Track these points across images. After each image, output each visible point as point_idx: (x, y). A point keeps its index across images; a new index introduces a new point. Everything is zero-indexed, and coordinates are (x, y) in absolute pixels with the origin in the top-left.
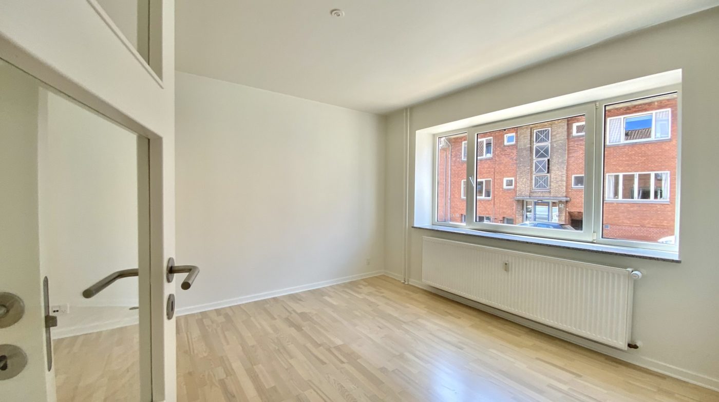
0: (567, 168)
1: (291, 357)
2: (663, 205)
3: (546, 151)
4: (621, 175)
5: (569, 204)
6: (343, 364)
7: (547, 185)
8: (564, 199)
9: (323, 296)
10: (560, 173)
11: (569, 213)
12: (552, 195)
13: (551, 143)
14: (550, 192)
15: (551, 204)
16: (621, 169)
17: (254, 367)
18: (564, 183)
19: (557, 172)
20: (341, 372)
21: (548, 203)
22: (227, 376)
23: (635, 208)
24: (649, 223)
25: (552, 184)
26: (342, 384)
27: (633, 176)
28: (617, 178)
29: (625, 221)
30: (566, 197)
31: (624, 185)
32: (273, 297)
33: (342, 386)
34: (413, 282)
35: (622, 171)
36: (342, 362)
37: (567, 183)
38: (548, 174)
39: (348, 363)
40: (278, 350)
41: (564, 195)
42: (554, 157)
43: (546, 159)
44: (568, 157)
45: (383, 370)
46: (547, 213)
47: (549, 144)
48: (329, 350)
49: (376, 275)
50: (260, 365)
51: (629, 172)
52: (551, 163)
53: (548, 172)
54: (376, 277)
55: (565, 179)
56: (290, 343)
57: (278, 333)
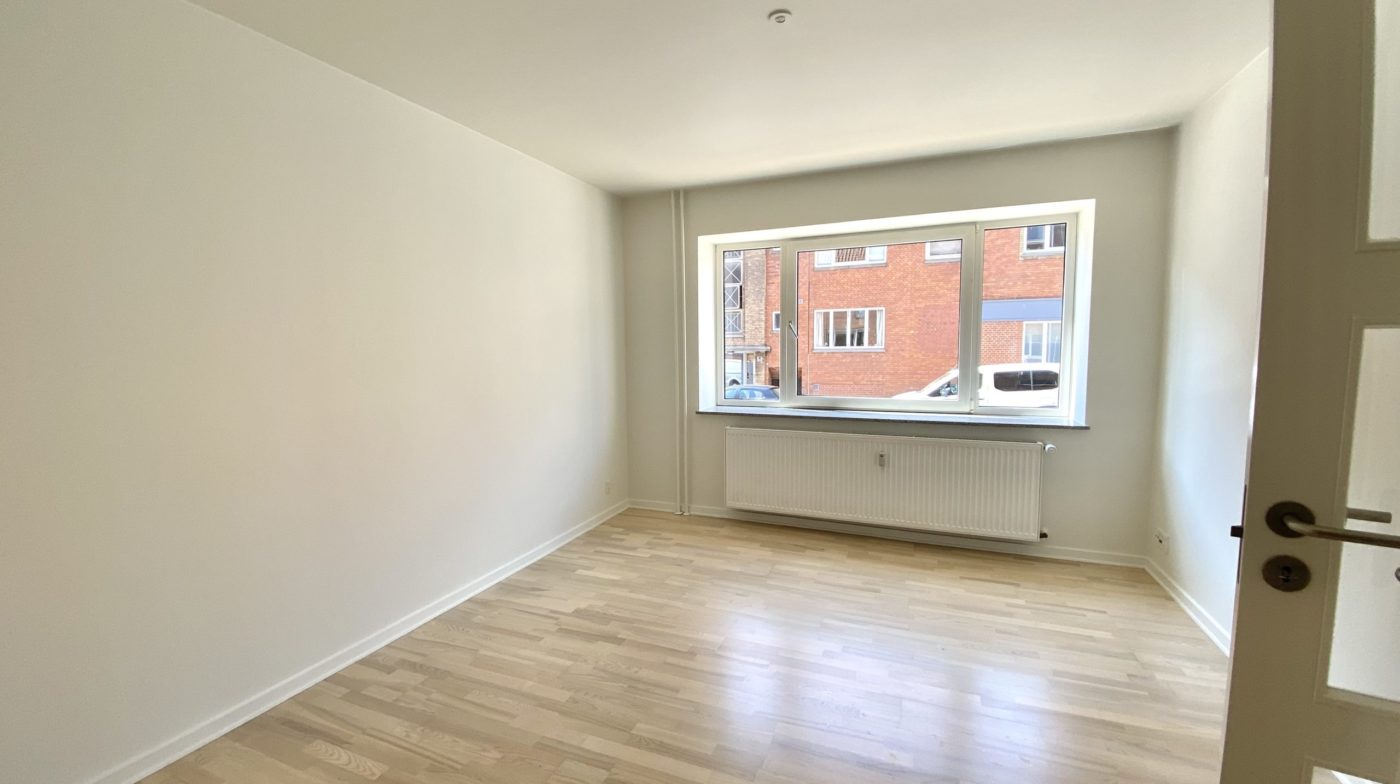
0: (767, 299)
1: (677, 691)
2: (877, 353)
3: (737, 272)
4: (831, 312)
5: (770, 356)
7: (740, 327)
8: (763, 349)
9: (574, 571)
10: (757, 309)
11: (770, 369)
12: (747, 343)
13: (744, 259)
14: (744, 338)
15: (745, 356)
16: (831, 303)
17: (634, 732)
18: (763, 324)
19: (754, 306)
21: (742, 355)
22: (609, 770)
23: (848, 360)
24: (863, 379)
25: (746, 325)
27: (846, 312)
28: (826, 316)
29: (837, 378)
30: (766, 345)
31: (835, 323)
32: (466, 598)
34: (699, 509)
35: (832, 307)
37: (766, 323)
38: (741, 311)
40: (630, 687)
41: (763, 342)
42: (749, 283)
43: (738, 285)
44: (768, 284)
46: (740, 371)
47: (742, 262)
49: (620, 512)
50: (638, 725)
51: (840, 308)
52: (745, 293)
53: (741, 307)
54: (620, 514)
55: (763, 317)
56: (636, 669)
57: (585, 661)
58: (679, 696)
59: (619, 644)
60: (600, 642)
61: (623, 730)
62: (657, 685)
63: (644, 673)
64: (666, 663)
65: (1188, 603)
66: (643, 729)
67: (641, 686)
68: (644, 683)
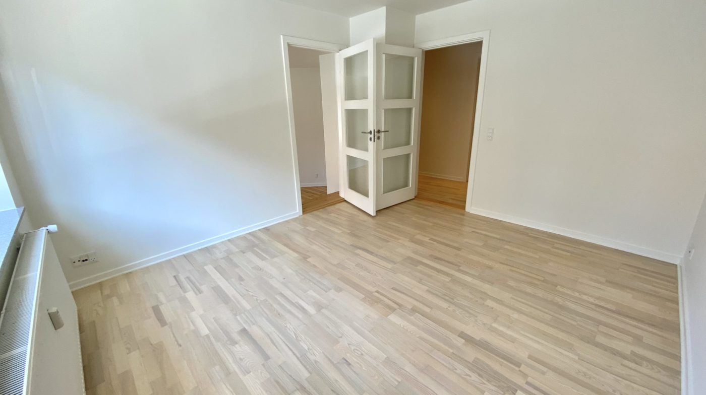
1: (427, 290)
6: (376, 290)
17: (450, 279)
20: (375, 283)
26: (369, 274)
33: (369, 273)
36: (377, 292)
39: (373, 292)
45: (339, 290)
48: (400, 305)
56: (449, 308)
57: (484, 324)
58: (427, 288)
59: (462, 332)
60: (478, 339)
61: (455, 280)
62: (437, 295)
63: (444, 305)
64: (431, 308)
65: (140, 264)
66: (447, 279)
67: (447, 298)
68: (446, 300)
